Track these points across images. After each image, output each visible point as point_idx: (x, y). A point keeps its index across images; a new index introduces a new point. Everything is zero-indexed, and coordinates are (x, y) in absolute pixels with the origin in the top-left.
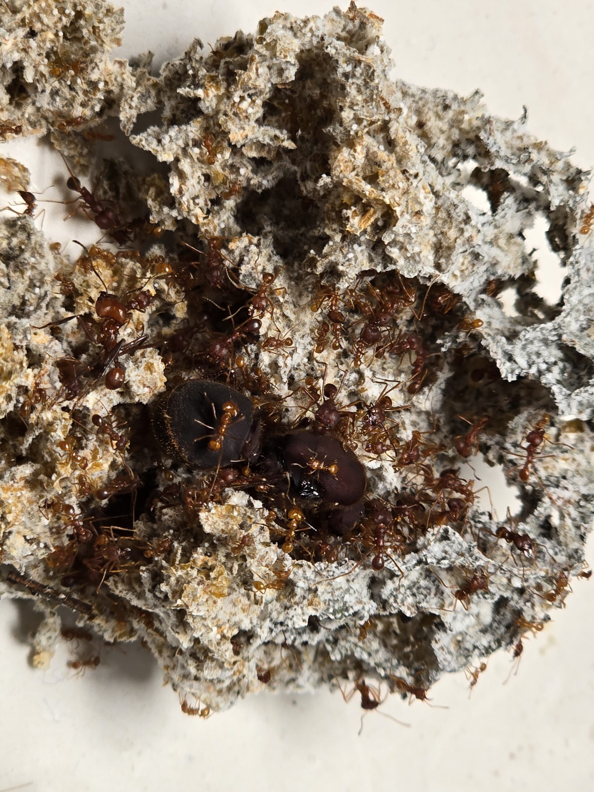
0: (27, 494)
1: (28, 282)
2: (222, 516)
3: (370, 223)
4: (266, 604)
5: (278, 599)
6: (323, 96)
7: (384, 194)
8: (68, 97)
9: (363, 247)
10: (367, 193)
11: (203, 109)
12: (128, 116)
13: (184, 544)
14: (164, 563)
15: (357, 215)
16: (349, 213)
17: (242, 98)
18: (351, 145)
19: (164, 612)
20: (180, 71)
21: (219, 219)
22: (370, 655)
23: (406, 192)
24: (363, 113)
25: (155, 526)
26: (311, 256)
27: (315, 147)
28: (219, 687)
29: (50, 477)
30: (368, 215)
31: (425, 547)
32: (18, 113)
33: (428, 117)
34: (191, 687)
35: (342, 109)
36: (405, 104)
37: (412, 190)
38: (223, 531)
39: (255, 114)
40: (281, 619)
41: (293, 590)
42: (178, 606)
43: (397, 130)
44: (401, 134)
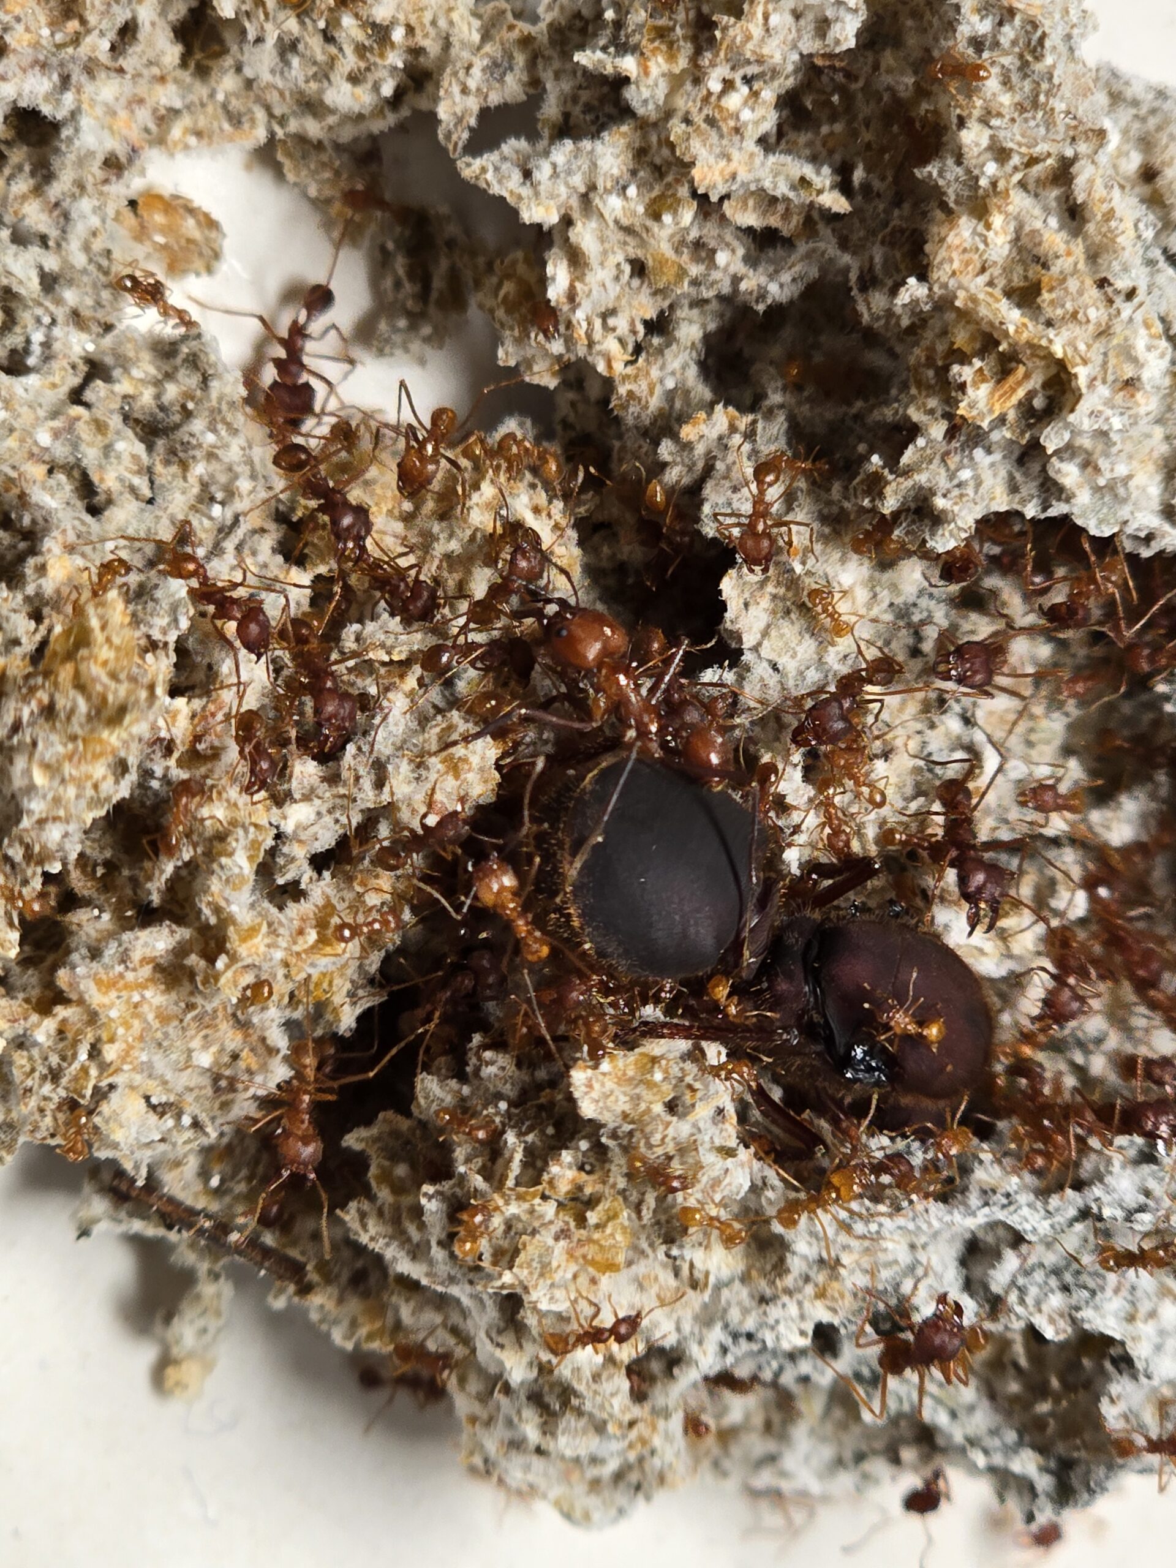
0: (156, 997)
1: (196, 490)
2: (623, 1080)
3: (1014, 400)
4: (718, 1288)
5: (745, 1278)
6: (922, 92)
7: (1051, 333)
8: (320, 57)
9: (997, 456)
10: (1011, 329)
11: (635, 104)
12: (458, 110)
13: (530, 1138)
14: (478, 1181)
15: (984, 380)
16: (965, 373)
17: (728, 85)
18: (980, 208)
19: (471, 1296)
20: (585, 12)
21: (662, 368)
22: (953, 1415)
23: (1104, 333)
24: (1012, 136)
25: (466, 1090)
26: (873, 469)
27: (896, 212)
28: (592, 1472)
29: (212, 960)
30: (1011, 380)
31: (1098, 1177)
32: (201, 90)
33: (1166, 156)
34: (527, 1468)
35: (962, 122)
36: (1116, 122)
37: (1118, 328)
38: (625, 1116)
39: (757, 123)
40: (750, 1325)
41: (782, 1260)
42: (503, 1287)
43: (1091, 182)
44: (1099, 191)
